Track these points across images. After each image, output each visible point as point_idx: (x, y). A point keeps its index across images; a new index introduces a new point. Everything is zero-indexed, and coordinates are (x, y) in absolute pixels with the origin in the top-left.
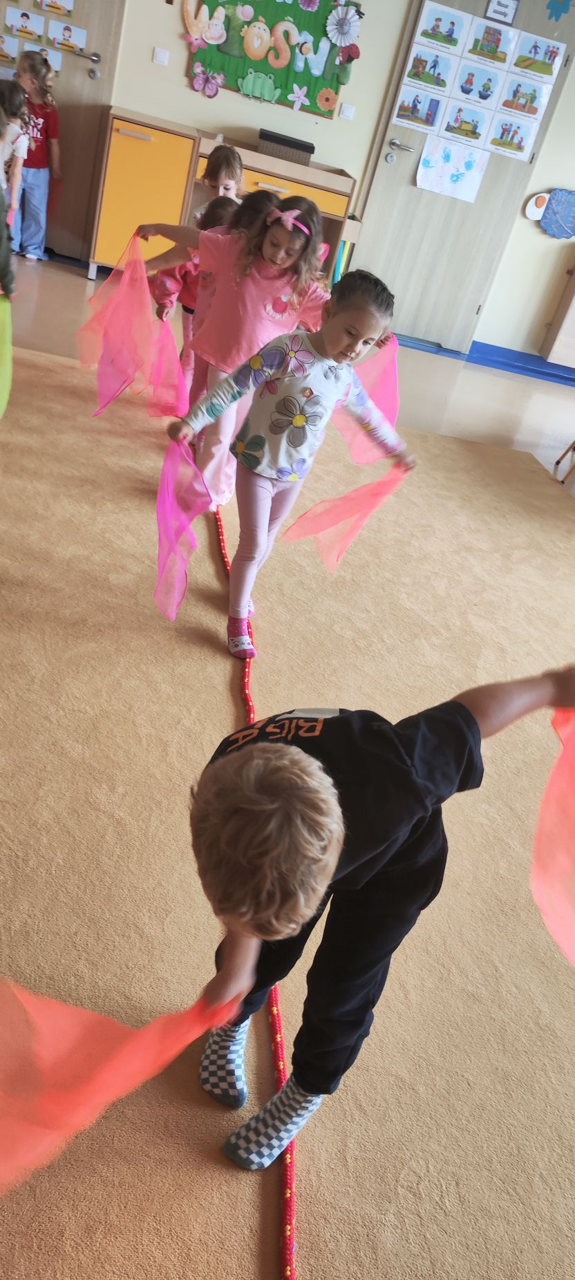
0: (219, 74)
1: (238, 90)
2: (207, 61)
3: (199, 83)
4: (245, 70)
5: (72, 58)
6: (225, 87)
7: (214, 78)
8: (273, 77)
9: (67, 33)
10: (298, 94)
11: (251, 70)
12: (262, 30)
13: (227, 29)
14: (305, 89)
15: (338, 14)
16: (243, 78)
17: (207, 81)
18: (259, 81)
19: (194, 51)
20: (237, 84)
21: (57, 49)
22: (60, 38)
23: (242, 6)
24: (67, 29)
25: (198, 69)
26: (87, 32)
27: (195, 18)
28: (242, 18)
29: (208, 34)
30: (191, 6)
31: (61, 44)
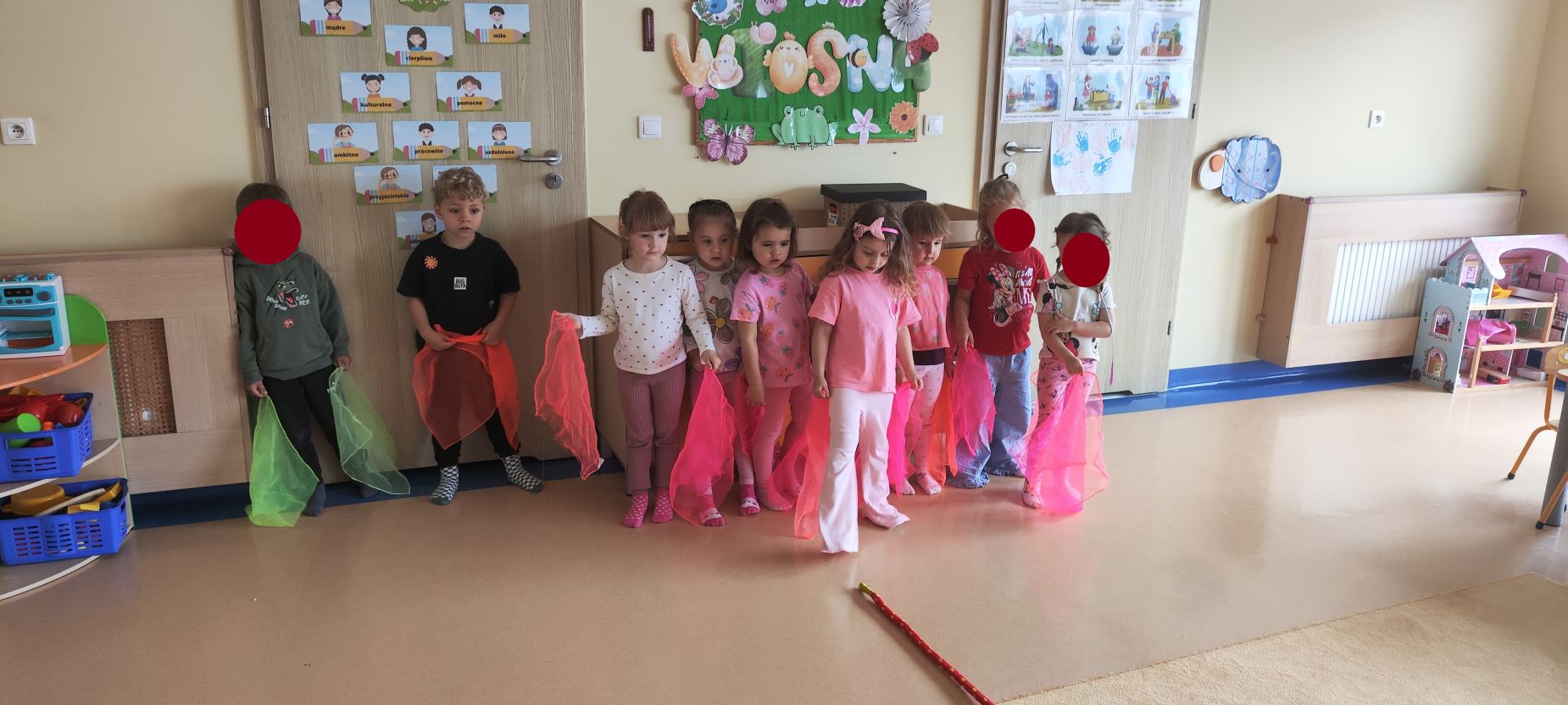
0: (743, 128)
1: (775, 141)
2: (723, 115)
3: (715, 149)
4: (780, 110)
5: (513, 167)
6: (754, 142)
7: (736, 135)
8: (821, 109)
9: (499, 135)
10: (862, 122)
11: (787, 108)
12: (792, 51)
13: (742, 63)
14: (870, 111)
16: (780, 123)
17: (727, 141)
18: (803, 121)
19: (698, 106)
20: (773, 134)
21: (488, 161)
22: (488, 144)
23: (758, 26)
24: (499, 128)
25: (711, 128)
26: (532, 125)
27: (693, 60)
28: (761, 42)
29: (716, 76)
30: (683, 46)
31: (493, 152)
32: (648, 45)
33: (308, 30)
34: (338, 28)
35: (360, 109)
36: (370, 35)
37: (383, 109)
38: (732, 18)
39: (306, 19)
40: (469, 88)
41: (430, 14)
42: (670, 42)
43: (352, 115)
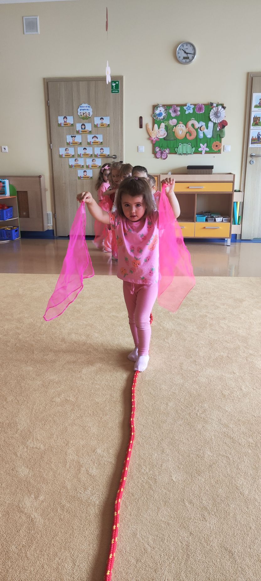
0: (167, 149)
1: (176, 153)
2: (161, 146)
3: (158, 155)
4: (178, 144)
5: (105, 159)
6: (170, 153)
7: (165, 151)
8: (190, 144)
9: (102, 151)
10: (203, 147)
11: (180, 143)
12: (182, 127)
13: (167, 131)
14: (206, 144)
15: (214, 111)
16: (178, 148)
17: (162, 153)
18: (184, 147)
19: (154, 143)
20: (175, 151)
22: (99, 153)
23: (172, 120)
24: (102, 149)
25: (157, 150)
26: (110, 148)
27: (153, 130)
28: (172, 125)
29: (159, 135)
30: (150, 126)
31: (100, 155)
32: (141, 126)
33: (60, 125)
34: (66, 124)
35: (71, 144)
36: (73, 126)
37: (75, 144)
38: (164, 118)
39: (59, 123)
40: (95, 139)
41: (86, 120)
42: (147, 125)
43: (69, 146)
